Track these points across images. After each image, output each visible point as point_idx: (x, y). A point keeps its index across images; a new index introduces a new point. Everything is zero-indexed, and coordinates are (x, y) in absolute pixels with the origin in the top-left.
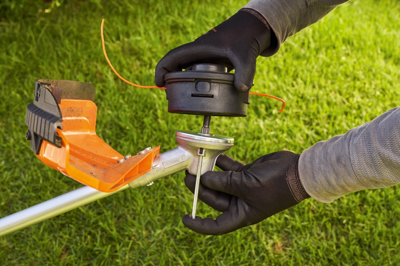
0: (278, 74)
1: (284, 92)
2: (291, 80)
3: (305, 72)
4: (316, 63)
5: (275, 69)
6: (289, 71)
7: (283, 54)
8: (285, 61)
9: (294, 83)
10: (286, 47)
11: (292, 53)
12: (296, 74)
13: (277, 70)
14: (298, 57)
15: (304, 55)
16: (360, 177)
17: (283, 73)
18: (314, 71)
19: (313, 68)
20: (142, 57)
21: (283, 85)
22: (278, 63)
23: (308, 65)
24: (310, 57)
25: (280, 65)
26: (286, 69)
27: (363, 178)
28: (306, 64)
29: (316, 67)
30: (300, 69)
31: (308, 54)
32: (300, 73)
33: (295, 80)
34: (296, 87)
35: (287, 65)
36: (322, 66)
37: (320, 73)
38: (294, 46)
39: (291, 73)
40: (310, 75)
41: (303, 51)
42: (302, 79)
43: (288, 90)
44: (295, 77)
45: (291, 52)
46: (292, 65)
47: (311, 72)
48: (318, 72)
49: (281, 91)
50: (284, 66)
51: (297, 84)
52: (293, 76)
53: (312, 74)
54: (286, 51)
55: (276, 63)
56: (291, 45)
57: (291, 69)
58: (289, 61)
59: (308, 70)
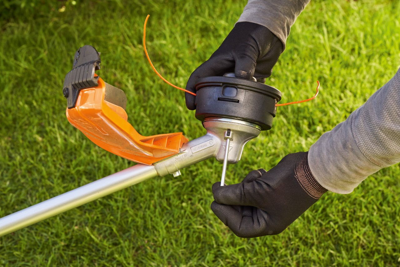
0: (323, 84)
1: (331, 106)
2: (338, 91)
3: (355, 82)
4: (368, 73)
5: (320, 78)
6: (336, 82)
7: (329, 61)
8: (331, 69)
9: (342, 95)
10: (333, 53)
11: (340, 60)
12: (344, 85)
13: (323, 80)
14: (347, 66)
15: (354, 63)
16: (370, 157)
17: (329, 84)
18: (365, 81)
19: (364, 78)
20: (166, 64)
21: (329, 97)
22: (324, 71)
23: (358, 74)
24: (361, 65)
25: (326, 74)
26: (332, 79)
27: (372, 157)
28: (356, 73)
29: (367, 77)
30: (348, 79)
31: (358, 62)
32: (350, 84)
33: (343, 92)
34: (345, 100)
35: (334, 75)
36: (374, 76)
37: (373, 84)
38: (342, 52)
39: (339, 84)
40: (361, 86)
41: (353, 59)
42: (351, 91)
43: (334, 104)
44: (343, 89)
45: (338, 60)
46: (340, 74)
47: (362, 83)
48: (371, 83)
49: (327, 104)
50: (331, 75)
51: (345, 96)
52: (341, 87)
53: (363, 85)
54: (333, 57)
55: (321, 72)
56: (338, 51)
57: (339, 80)
58: (336, 69)
59: (358, 81)
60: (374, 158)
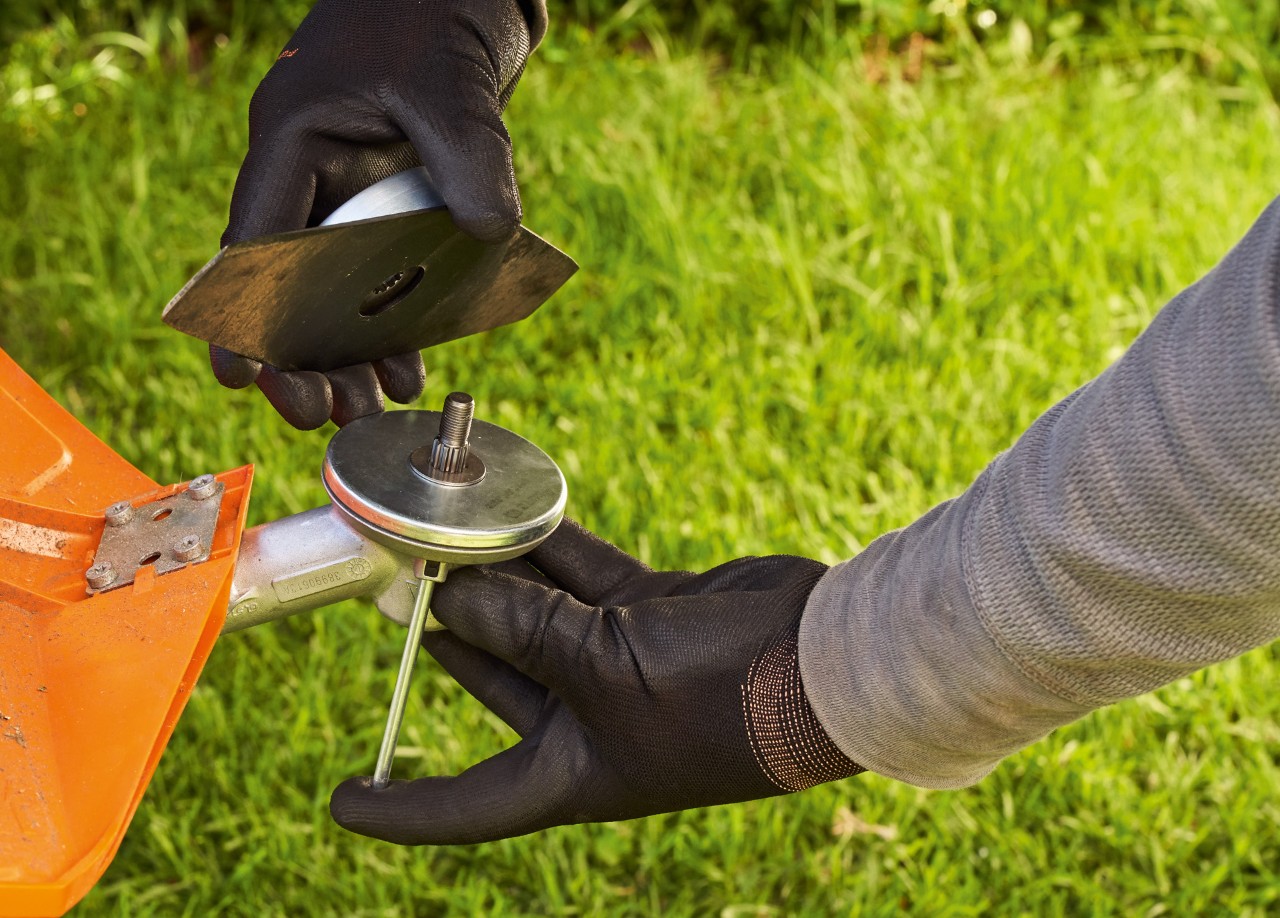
0: (789, 438)
1: (825, 529)
2: (854, 466)
3: (926, 424)
4: (978, 384)
5: (771, 412)
6: (844, 424)
7: (808, 339)
8: (819, 372)
9: (873, 481)
10: (824, 304)
11: (857, 334)
12: (878, 437)
13: (784, 420)
14: (886, 355)
15: (918, 343)
17: (814, 432)
18: (970, 419)
19: (963, 404)
20: (95, 371)
21: (817, 492)
22: (789, 383)
23: (938, 390)
24: (946, 350)
25: (798, 391)
26: (827, 413)
27: (1027, 658)
28: (929, 387)
29: (977, 399)
30: (896, 411)
31: (934, 340)
32: (902, 434)
33: (873, 467)
34: (884, 500)
35: (831, 396)
36: (1008, 396)
37: (1003, 430)
38: (861, 299)
39: (856, 436)
40: (953, 438)
41: (909, 325)
42: (909, 465)
43: (838, 518)
44: (875, 455)
45: (848, 331)
46: (857, 390)
47: (956, 426)
48: (995, 427)
49: (807, 521)
50: (819, 398)
51: (887, 485)
52: (864, 448)
53: (961, 437)
54: (826, 322)
55: (777, 387)
56: (846, 291)
57: (854, 416)
58: (841, 373)
59: (939, 418)
60: (1033, 662)
